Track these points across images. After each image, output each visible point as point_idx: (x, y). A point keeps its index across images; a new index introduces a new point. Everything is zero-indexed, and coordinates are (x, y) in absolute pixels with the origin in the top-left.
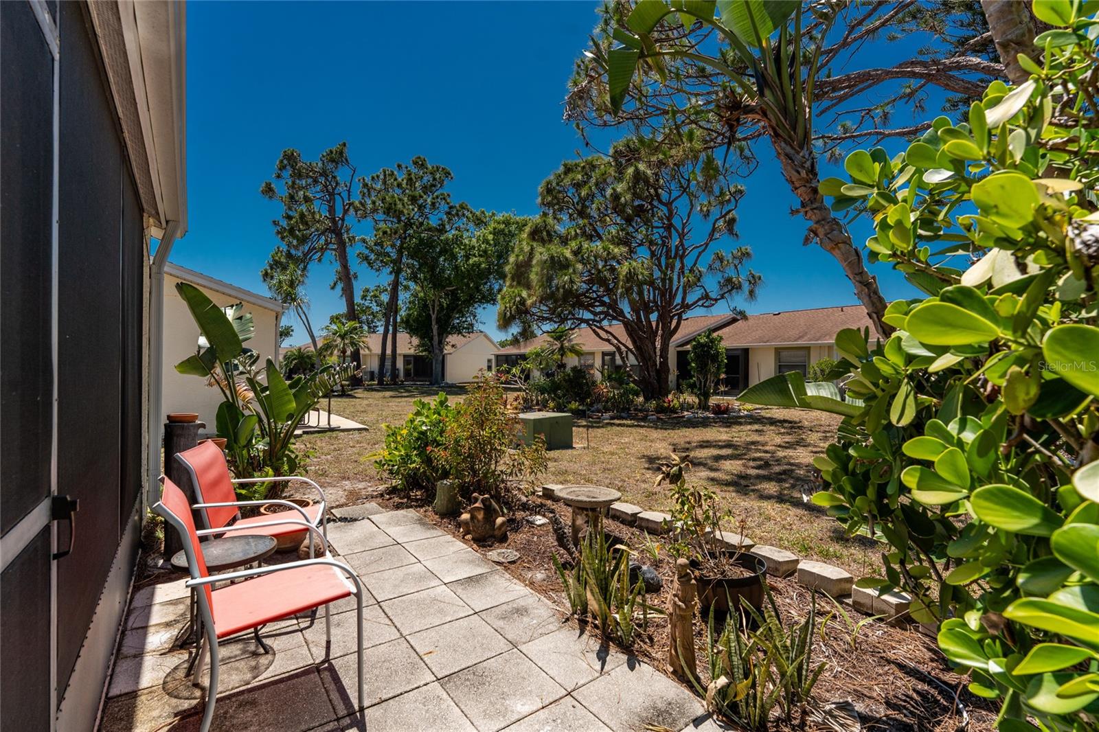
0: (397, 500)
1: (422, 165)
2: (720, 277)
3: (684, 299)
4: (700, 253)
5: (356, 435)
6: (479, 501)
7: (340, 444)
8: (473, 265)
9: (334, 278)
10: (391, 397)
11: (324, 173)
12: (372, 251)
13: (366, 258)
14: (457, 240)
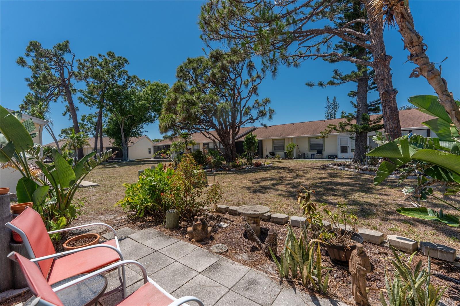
0: (139, 223)
1: (112, 56)
2: (257, 110)
3: (241, 119)
4: (247, 101)
5: (93, 189)
6: (199, 220)
7: (86, 194)
8: (142, 104)
9: (65, 109)
10: (103, 168)
11: (56, 55)
12: (86, 96)
13: (83, 100)
14: (133, 93)
